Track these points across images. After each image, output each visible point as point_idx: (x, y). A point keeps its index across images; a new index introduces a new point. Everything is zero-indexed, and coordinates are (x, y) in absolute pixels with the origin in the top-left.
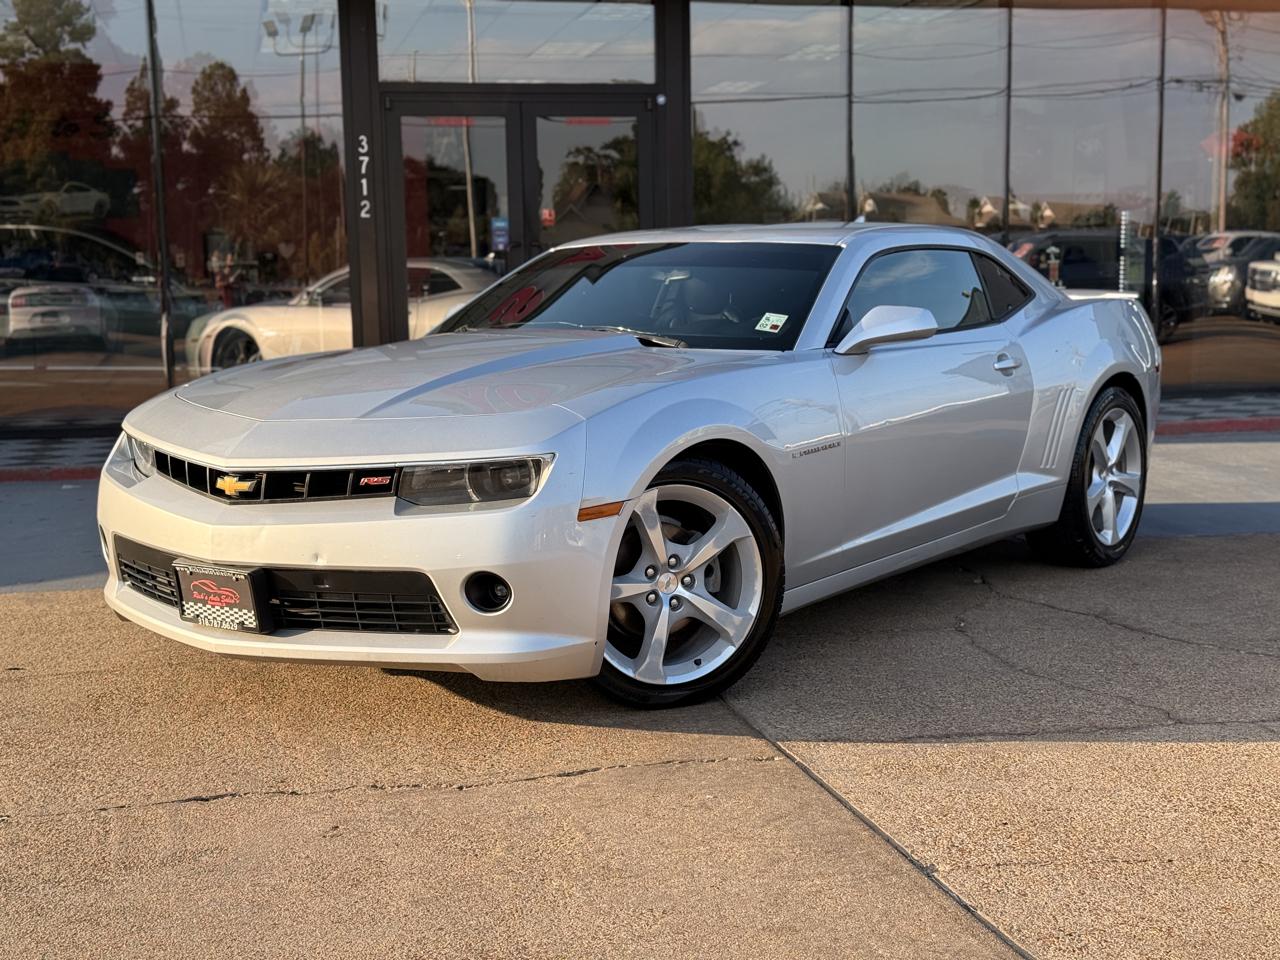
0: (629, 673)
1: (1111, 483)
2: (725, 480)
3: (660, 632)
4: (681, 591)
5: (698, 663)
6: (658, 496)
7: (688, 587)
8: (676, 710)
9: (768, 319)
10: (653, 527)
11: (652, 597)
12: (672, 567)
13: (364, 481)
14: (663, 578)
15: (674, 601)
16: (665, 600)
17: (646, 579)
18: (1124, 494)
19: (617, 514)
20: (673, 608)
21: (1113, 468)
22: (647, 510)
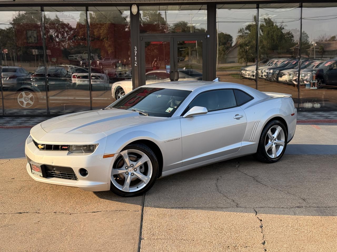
0: (121, 189)
1: (275, 143)
2: (143, 148)
3: (128, 181)
4: (133, 172)
5: (138, 187)
6: (128, 151)
7: (135, 171)
8: (131, 198)
9: (169, 109)
10: (126, 158)
11: (127, 173)
12: (132, 167)
13: (63, 147)
14: (130, 169)
15: (132, 174)
16: (130, 174)
17: (125, 169)
18: (280, 145)
19: (113, 156)
20: (132, 175)
21: (276, 139)
22: (125, 154)
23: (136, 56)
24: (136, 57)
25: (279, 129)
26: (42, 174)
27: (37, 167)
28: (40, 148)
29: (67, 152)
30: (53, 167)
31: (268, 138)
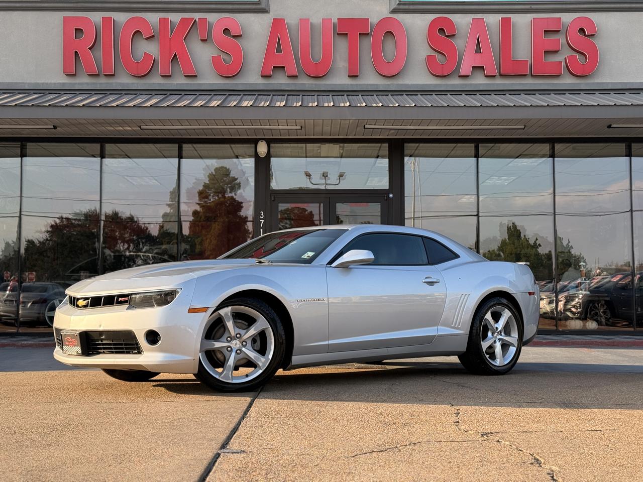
0: (217, 377)
1: (499, 339)
3: (231, 362)
4: (241, 347)
5: (247, 376)
6: (232, 309)
7: (244, 346)
9: (307, 254)
10: (229, 321)
11: (229, 349)
12: (238, 338)
13: (120, 299)
14: (234, 342)
15: (238, 351)
16: (234, 350)
17: (225, 341)
18: (510, 345)
19: (205, 312)
20: (237, 353)
21: (501, 333)
22: (226, 314)
23: (261, 228)
24: (262, 230)
25: (506, 314)
26: (80, 348)
27: (73, 337)
28: (80, 306)
29: (127, 306)
30: (101, 333)
31: (486, 329)
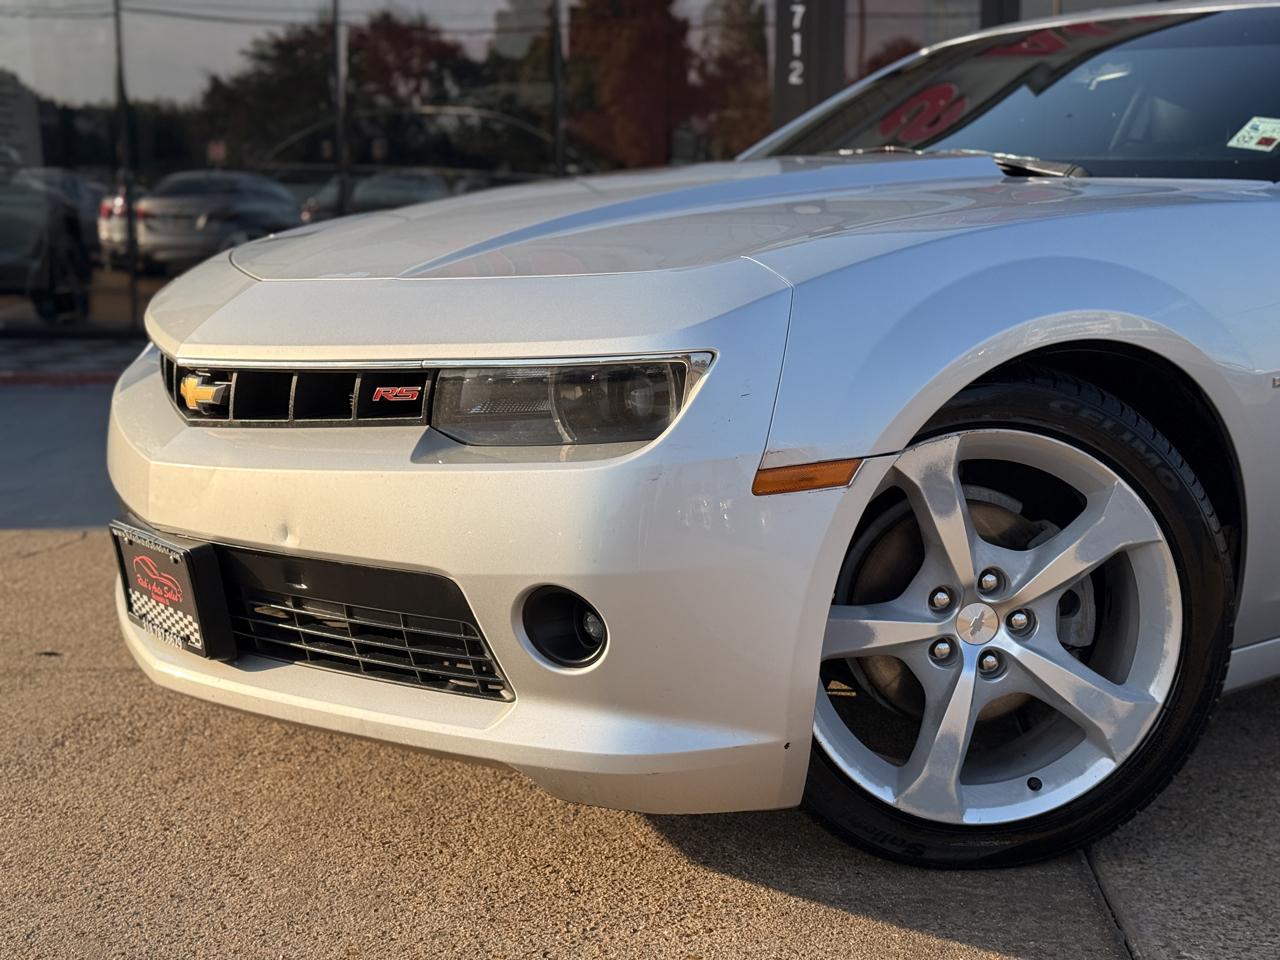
0: (886, 795)
2: (1108, 424)
3: (956, 719)
4: (1004, 641)
5: (1035, 785)
6: (962, 448)
7: (1020, 634)
8: (983, 877)
9: (1255, 128)
10: (946, 512)
11: (944, 648)
12: (990, 592)
13: (380, 392)
14: (970, 613)
15: (991, 660)
16: (970, 656)
17: (929, 613)
19: (846, 483)
20: (985, 672)
22: (933, 474)
26: (196, 626)
27: (160, 559)
28: (192, 405)
29: (414, 433)
30: (291, 566)
